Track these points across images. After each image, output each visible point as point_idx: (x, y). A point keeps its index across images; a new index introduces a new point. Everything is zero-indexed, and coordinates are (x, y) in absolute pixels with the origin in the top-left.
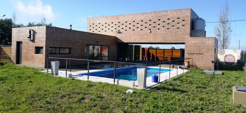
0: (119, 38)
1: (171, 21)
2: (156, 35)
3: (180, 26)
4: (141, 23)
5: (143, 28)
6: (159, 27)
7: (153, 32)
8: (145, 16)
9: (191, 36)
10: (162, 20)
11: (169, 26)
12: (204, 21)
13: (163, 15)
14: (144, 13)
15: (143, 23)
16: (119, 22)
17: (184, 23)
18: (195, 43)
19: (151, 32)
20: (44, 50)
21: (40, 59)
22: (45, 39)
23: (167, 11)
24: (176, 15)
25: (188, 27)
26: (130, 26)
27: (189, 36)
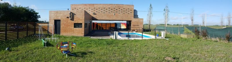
0: (95, 17)
1: (125, 10)
2: (118, 16)
3: (129, 12)
4: (108, 9)
5: (110, 12)
6: (119, 12)
7: (116, 14)
8: (111, 6)
9: (134, 18)
10: (121, 9)
11: (124, 12)
12: (137, 11)
13: (121, 6)
14: (111, 4)
15: (110, 9)
16: (94, 8)
17: (131, 11)
18: (136, 21)
19: (115, 14)
20: (83, 25)
21: (80, 31)
22: (84, 19)
23: (123, 5)
24: (128, 7)
25: (133, 14)
26: (102, 10)
27: (133, 18)
